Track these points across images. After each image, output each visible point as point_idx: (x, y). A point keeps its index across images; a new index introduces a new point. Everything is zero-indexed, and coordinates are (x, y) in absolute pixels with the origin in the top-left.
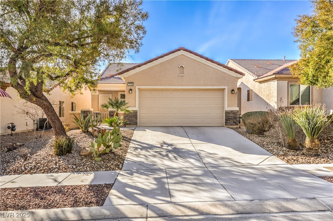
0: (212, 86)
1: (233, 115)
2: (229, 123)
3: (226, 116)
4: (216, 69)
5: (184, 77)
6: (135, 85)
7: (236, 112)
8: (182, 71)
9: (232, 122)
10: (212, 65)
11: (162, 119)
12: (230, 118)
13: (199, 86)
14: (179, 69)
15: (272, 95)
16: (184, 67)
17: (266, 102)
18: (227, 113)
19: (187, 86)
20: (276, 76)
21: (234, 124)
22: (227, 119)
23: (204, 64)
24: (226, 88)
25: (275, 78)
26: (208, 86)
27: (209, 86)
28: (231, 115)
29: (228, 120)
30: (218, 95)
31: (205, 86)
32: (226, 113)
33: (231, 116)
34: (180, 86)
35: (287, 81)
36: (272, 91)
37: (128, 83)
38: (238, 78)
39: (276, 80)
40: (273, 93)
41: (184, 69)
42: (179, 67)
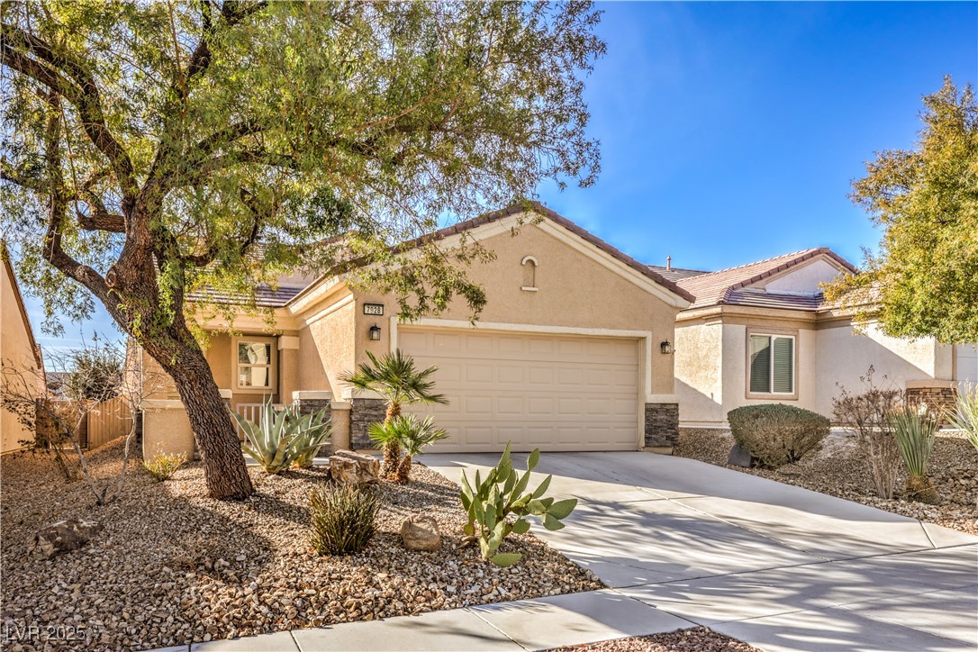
0: (613, 327)
1: (666, 417)
2: (656, 440)
3: (647, 419)
4: (621, 277)
5: (536, 294)
6: (387, 314)
7: (673, 407)
8: (531, 276)
9: (662, 437)
10: (613, 263)
11: (468, 430)
12: (658, 424)
13: (577, 326)
14: (522, 267)
15: (702, 364)
16: (536, 264)
17: (682, 383)
18: (651, 410)
19: (545, 324)
20: (725, 311)
21: (669, 443)
22: (651, 430)
23: (590, 259)
24: (648, 334)
25: (720, 316)
26: (600, 328)
27: (604, 327)
28: (662, 417)
29: (654, 431)
30: (623, 355)
31: (593, 327)
32: (647, 410)
33: (661, 420)
34: (524, 323)
35: (745, 326)
36: (704, 353)
37: (365, 304)
38: (677, 308)
39: (720, 321)
40: (706, 356)
41: (537, 269)
42: (524, 263)
